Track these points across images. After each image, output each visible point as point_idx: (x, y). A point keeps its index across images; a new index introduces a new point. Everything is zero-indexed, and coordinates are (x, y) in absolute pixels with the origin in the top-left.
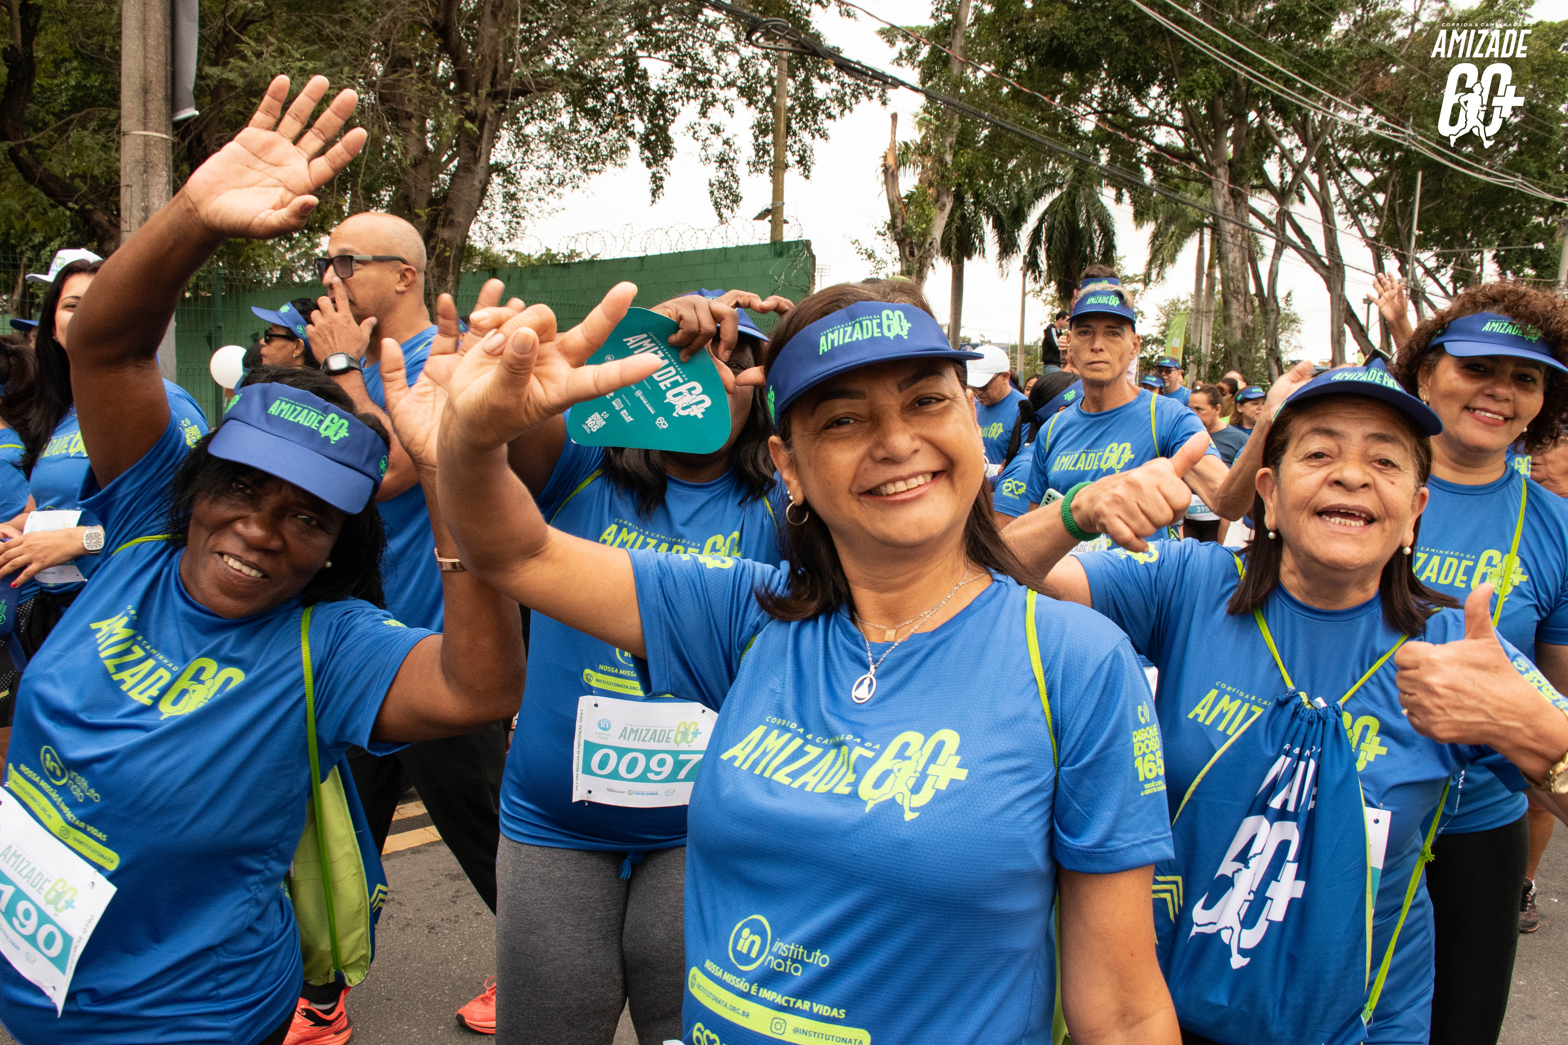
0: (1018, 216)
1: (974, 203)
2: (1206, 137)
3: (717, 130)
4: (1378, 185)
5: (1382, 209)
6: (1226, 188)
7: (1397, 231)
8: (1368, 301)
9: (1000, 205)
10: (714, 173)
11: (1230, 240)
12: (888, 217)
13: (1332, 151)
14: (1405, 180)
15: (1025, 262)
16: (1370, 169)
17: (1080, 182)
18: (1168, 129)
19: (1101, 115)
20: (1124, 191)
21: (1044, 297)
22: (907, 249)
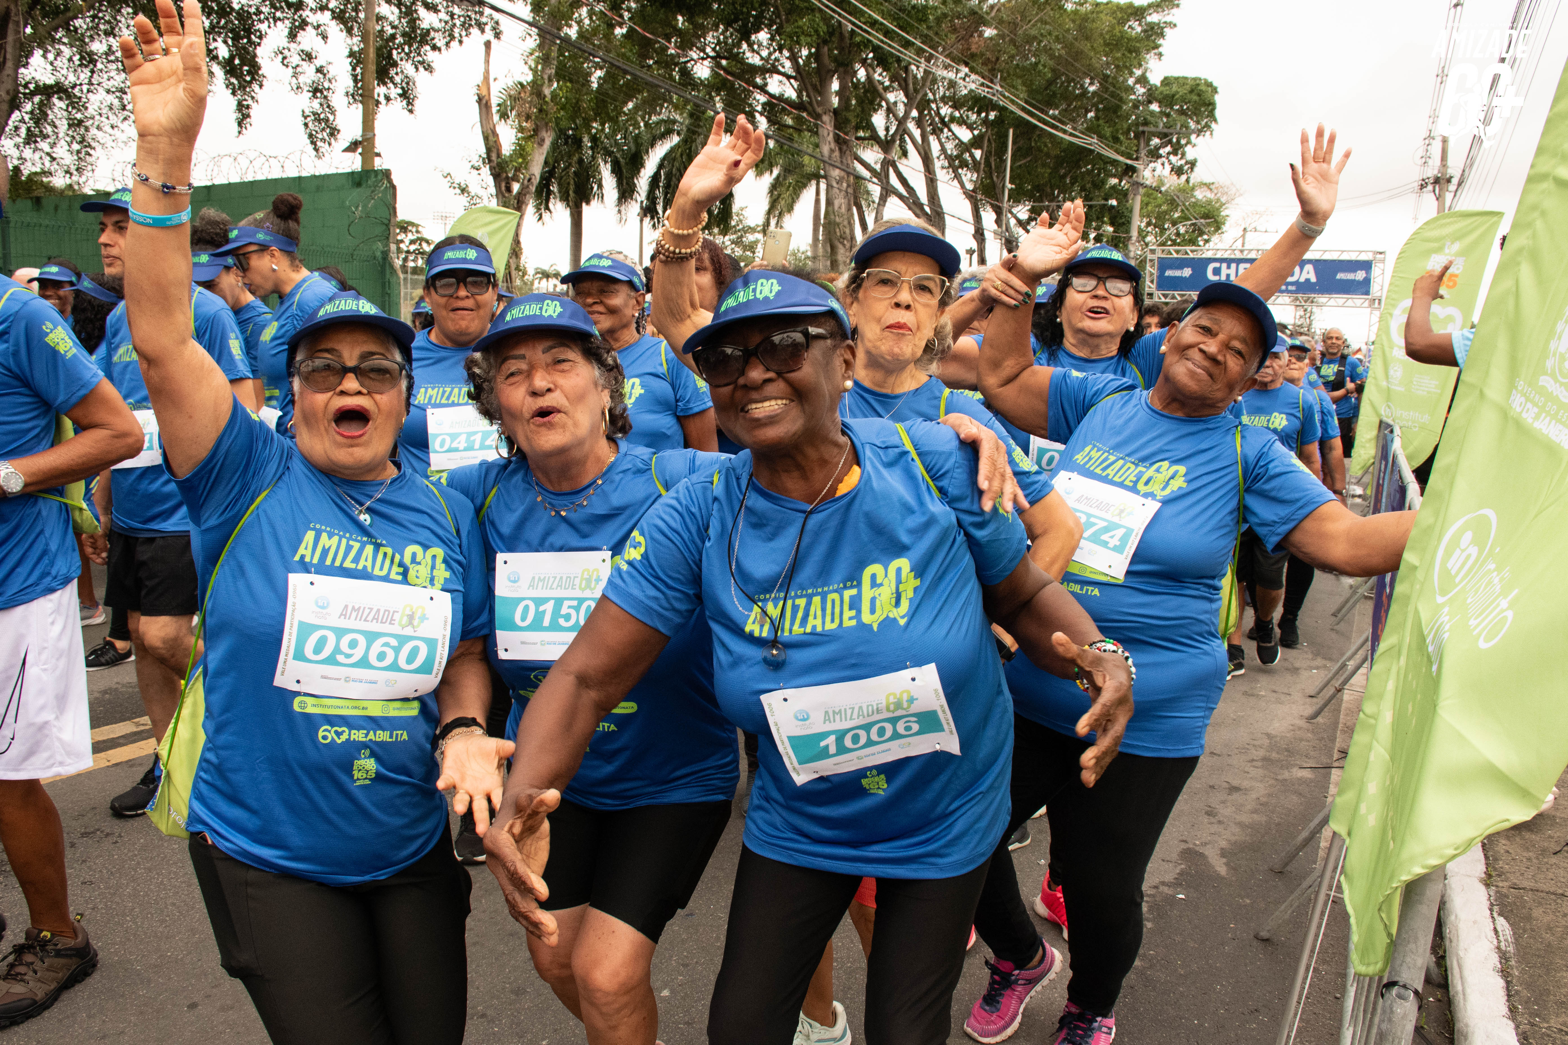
0: (636, 162)
1: (591, 148)
2: (814, 86)
3: (309, 57)
5: (980, 163)
6: (831, 134)
7: (993, 186)
8: (970, 252)
9: (618, 151)
10: (307, 102)
11: (837, 187)
12: (483, 150)
13: (934, 106)
14: (1000, 137)
15: (642, 207)
16: (970, 127)
17: (694, 128)
18: (781, 78)
19: (715, 61)
22: (503, 185)
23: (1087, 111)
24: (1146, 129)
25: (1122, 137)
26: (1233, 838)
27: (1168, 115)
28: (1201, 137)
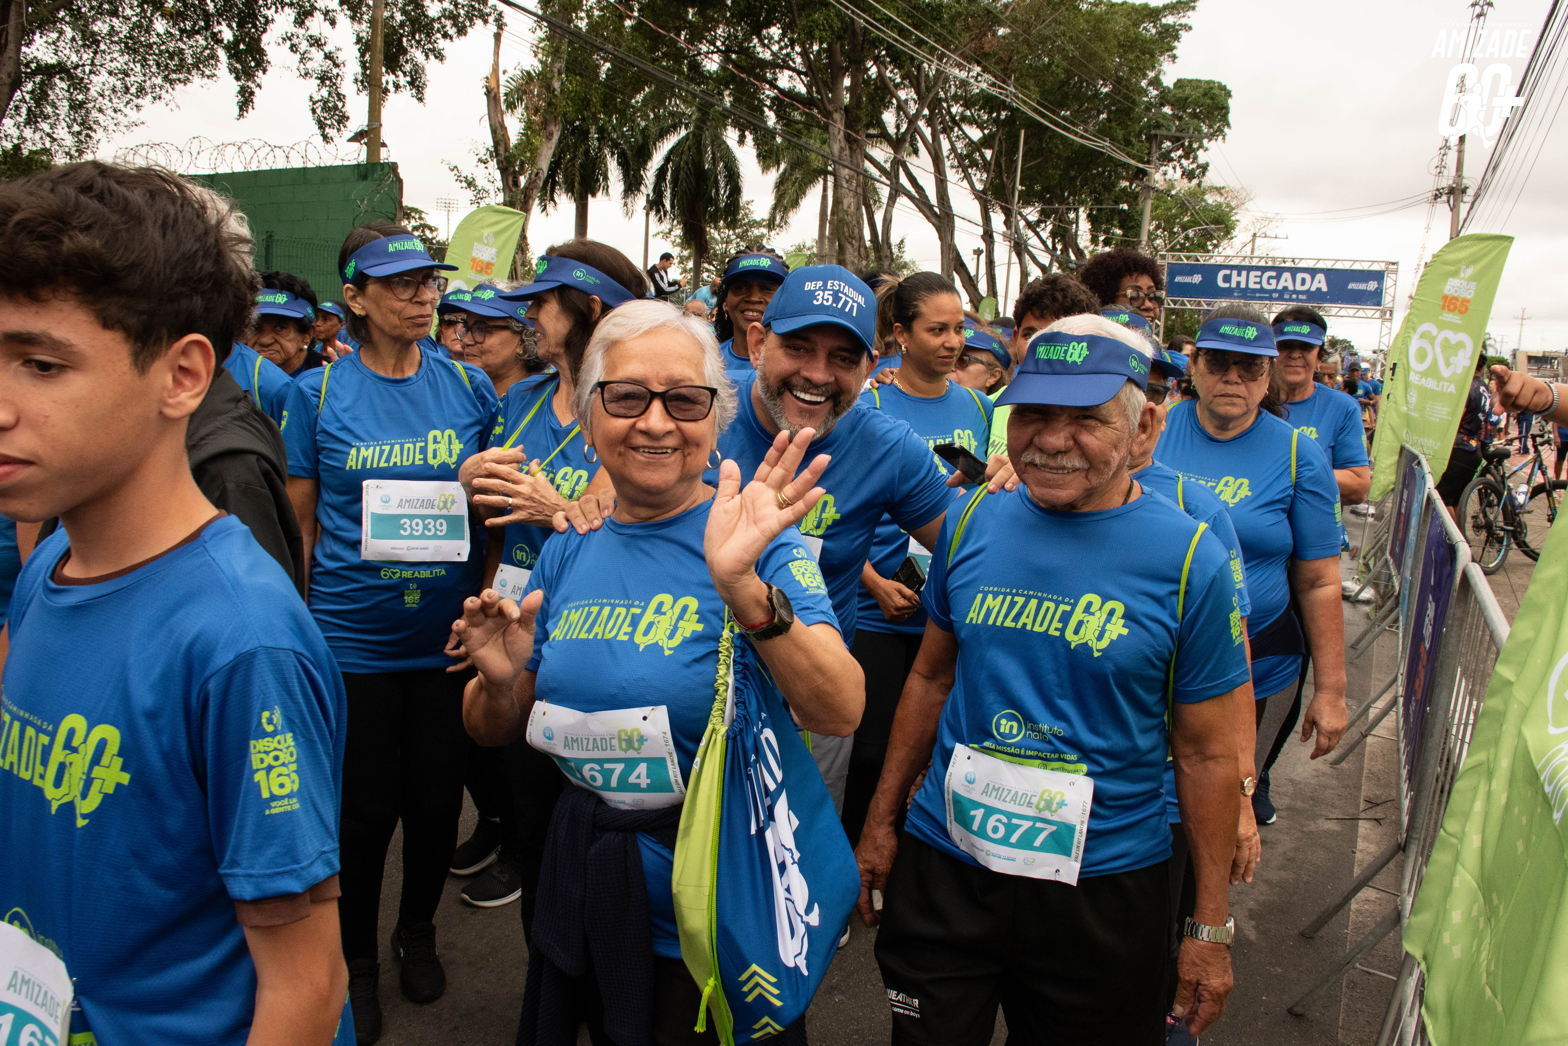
0: (644, 154)
1: (598, 139)
2: (825, 84)
3: (318, 43)
4: (986, 142)
5: (990, 164)
6: (842, 134)
7: (1003, 186)
8: (978, 252)
9: (625, 142)
10: (315, 89)
11: (845, 185)
12: (490, 143)
13: (945, 105)
14: (1009, 138)
15: (648, 201)
16: (981, 127)
17: (704, 122)
18: (791, 73)
19: (725, 55)
20: (747, 133)
21: (672, 238)
22: (510, 179)
23: (1100, 113)
24: (1158, 132)
25: (1134, 140)
26: (1262, 898)
27: (1180, 119)
28: (1213, 142)
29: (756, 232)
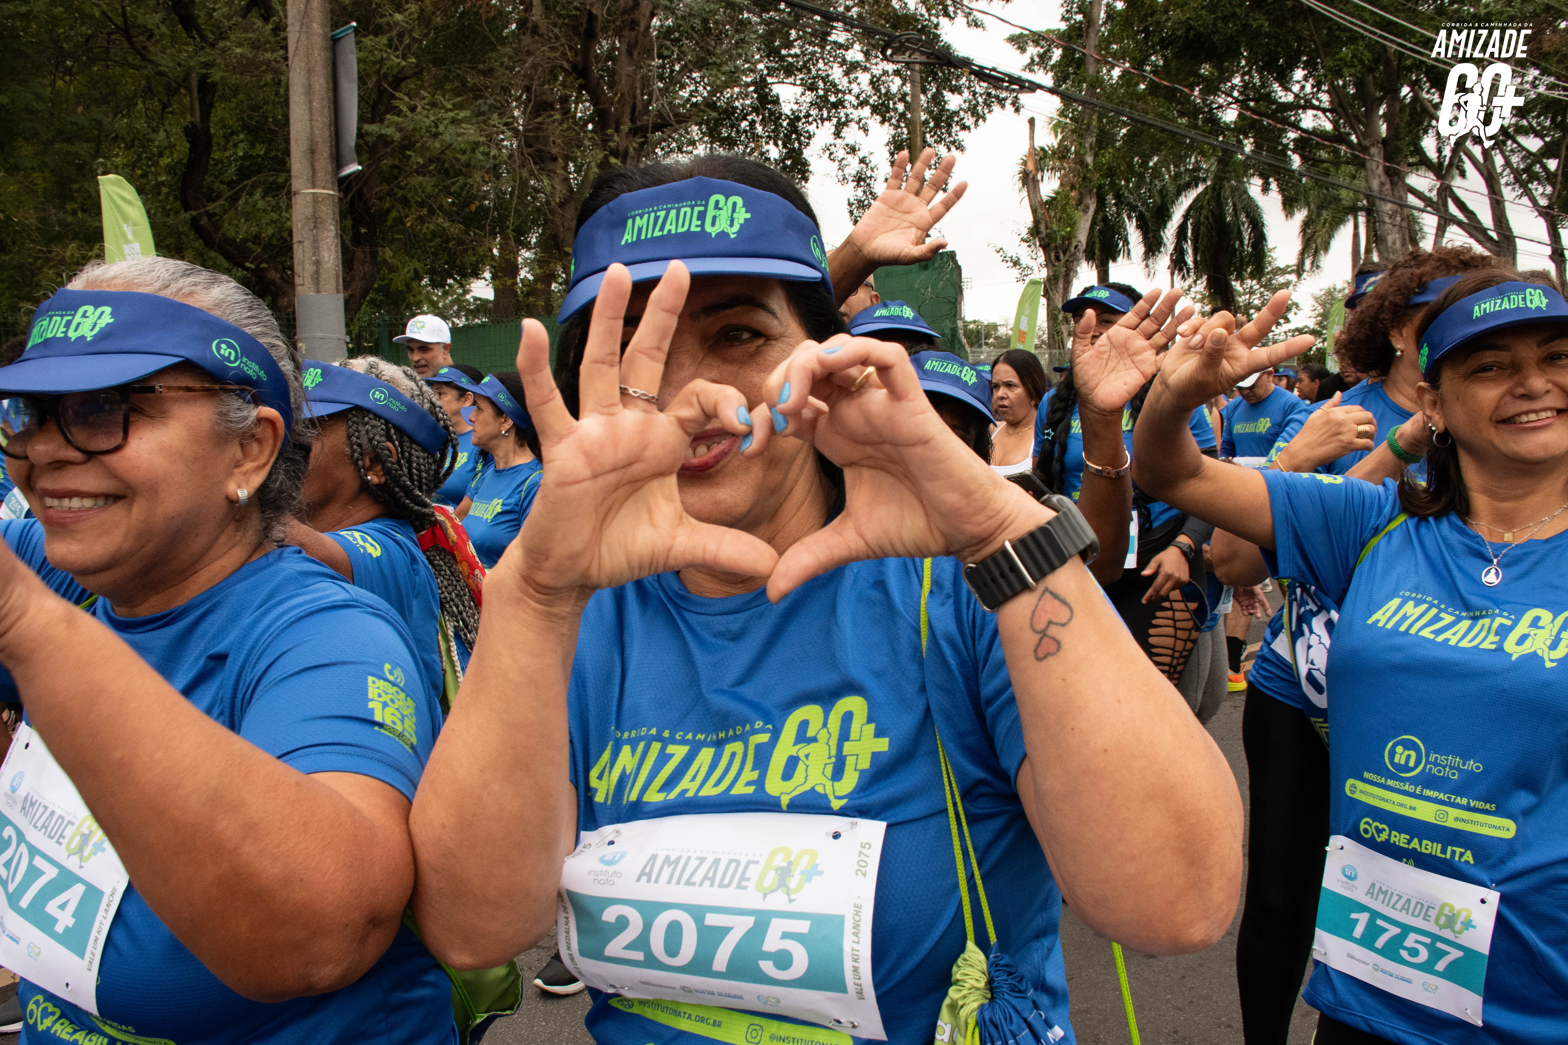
0: (1162, 215)
1: (1115, 204)
2: (1356, 117)
3: (853, 150)
4: (1548, 151)
5: (1555, 175)
6: (1381, 168)
9: (1143, 204)
10: (851, 192)
11: (1387, 220)
12: (1031, 223)
15: (1172, 260)
16: (1539, 135)
18: (1315, 112)
19: (1242, 104)
20: (1271, 179)
21: (1193, 295)
22: (1053, 254)
29: (1281, 279)
